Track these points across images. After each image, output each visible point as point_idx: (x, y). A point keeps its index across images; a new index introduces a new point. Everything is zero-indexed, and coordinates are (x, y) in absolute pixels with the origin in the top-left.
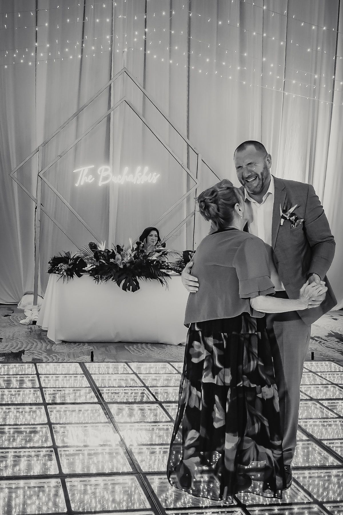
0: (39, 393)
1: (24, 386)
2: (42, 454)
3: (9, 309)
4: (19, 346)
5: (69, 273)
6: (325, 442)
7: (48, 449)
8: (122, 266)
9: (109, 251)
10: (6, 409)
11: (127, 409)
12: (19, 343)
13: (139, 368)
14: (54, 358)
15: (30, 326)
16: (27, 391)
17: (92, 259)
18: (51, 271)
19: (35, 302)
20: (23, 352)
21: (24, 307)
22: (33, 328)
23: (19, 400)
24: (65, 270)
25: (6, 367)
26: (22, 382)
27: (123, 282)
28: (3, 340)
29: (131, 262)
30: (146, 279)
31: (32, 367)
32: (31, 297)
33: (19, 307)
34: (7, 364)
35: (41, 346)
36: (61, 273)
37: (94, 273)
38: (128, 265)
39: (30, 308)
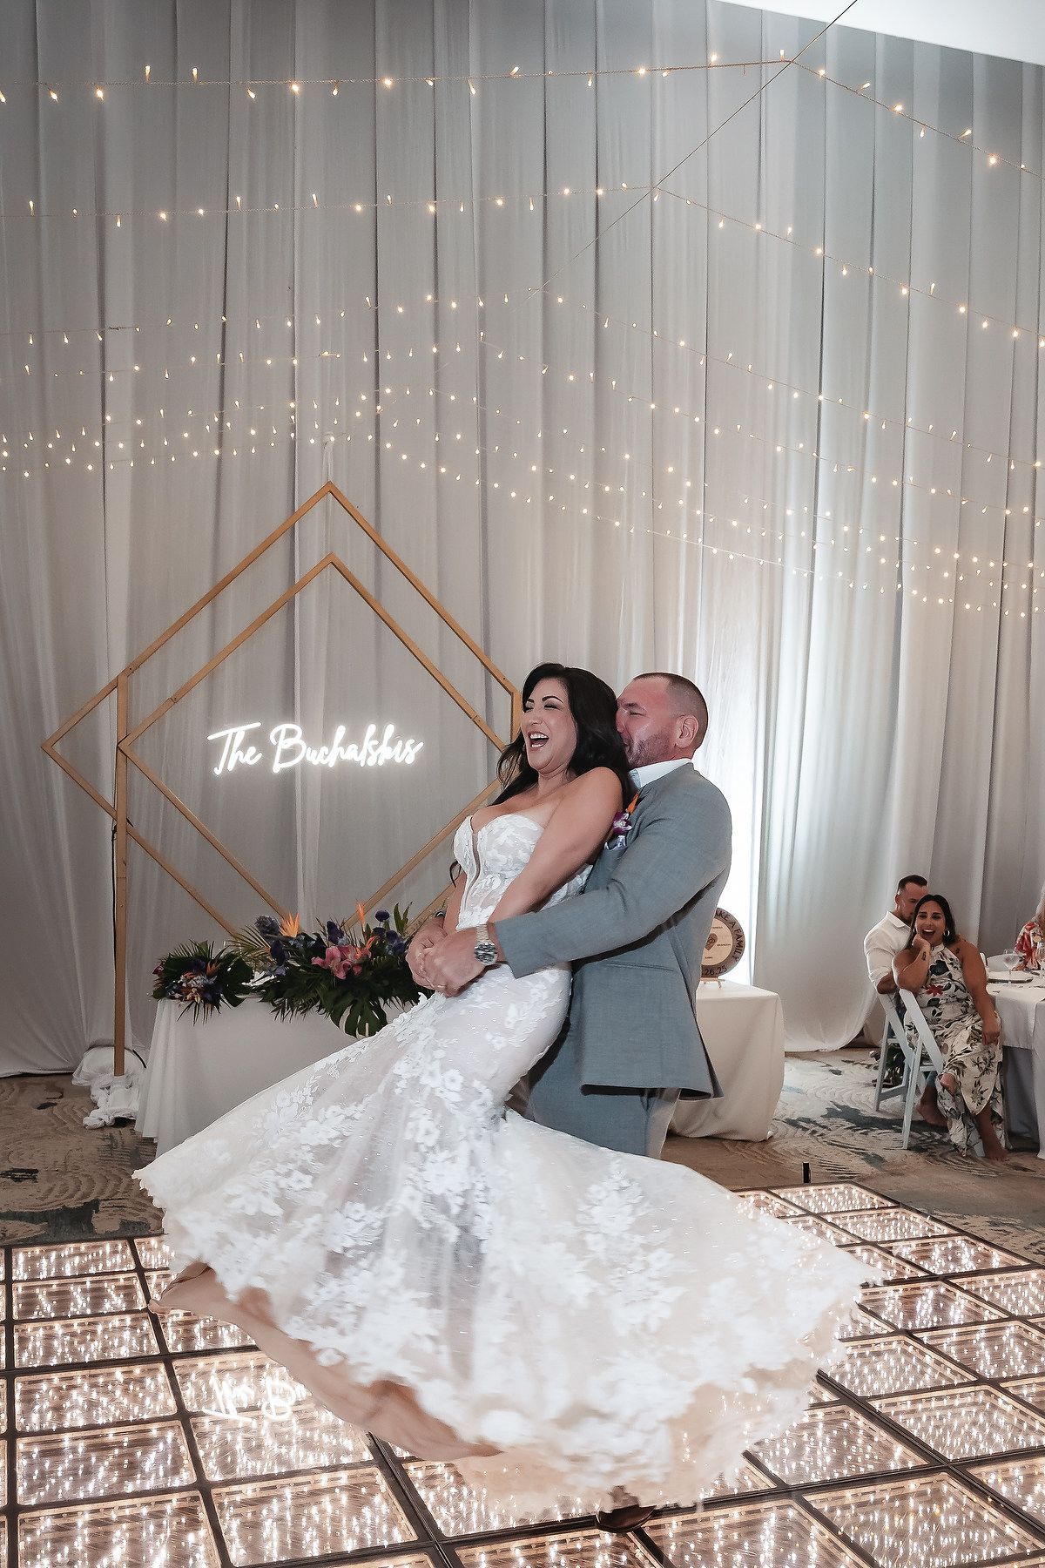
0: (147, 1325)
1: (107, 1306)
2: (168, 1508)
3: (51, 1087)
4: (84, 1189)
5: (209, 996)
6: (876, 1404)
7: (184, 1494)
8: (341, 975)
9: (308, 939)
10: (62, 1379)
12: (83, 1180)
15: (107, 1132)
16: (115, 1321)
17: (264, 960)
18: (160, 994)
19: (119, 1068)
20: (94, 1205)
21: (90, 1078)
22: (117, 1137)
23: (92, 1351)
24: (199, 991)
25: (53, 1255)
26: (98, 1296)
27: (347, 1014)
28: (39, 1176)
29: (365, 964)
30: (403, 1003)
31: (123, 1251)
32: (108, 1055)
33: (78, 1080)
34: (55, 1247)
36: (189, 997)
37: (271, 993)
38: (357, 970)
39: (105, 1084)
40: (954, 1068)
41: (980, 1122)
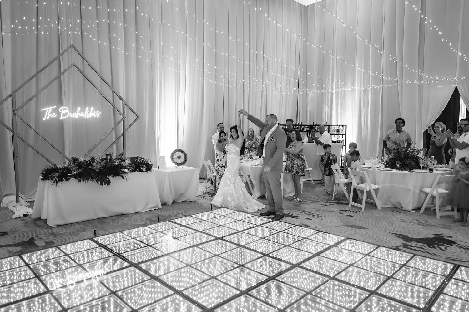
5: (60, 179)
8: (98, 170)
9: (87, 162)
11: (152, 265)
12: (23, 232)
13: (130, 233)
14: (61, 238)
15: (23, 219)
17: (74, 168)
18: (44, 179)
19: (18, 201)
20: (33, 239)
21: (6, 204)
22: (27, 220)
24: (57, 177)
25: (35, 255)
27: (100, 180)
28: (8, 233)
29: (103, 167)
30: (113, 177)
32: (14, 198)
33: (2, 205)
35: (43, 231)
36: (54, 179)
37: (76, 177)
38: (102, 169)
39: (14, 205)
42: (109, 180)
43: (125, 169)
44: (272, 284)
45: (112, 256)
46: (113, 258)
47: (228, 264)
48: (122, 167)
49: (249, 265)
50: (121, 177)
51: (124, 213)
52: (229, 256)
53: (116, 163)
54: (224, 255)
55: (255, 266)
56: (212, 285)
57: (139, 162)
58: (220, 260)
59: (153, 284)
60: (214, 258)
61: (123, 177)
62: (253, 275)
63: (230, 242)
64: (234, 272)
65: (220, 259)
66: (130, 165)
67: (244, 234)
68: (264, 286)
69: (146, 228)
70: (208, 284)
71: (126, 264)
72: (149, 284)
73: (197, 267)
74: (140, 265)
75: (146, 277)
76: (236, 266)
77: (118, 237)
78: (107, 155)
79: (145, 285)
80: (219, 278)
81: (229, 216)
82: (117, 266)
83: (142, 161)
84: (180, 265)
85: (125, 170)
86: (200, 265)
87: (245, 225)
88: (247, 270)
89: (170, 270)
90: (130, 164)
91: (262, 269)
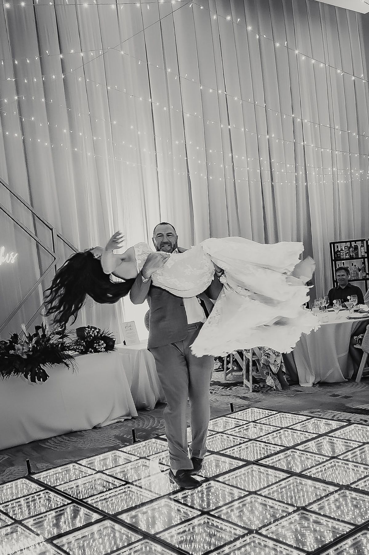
8: (25, 357)
9: (6, 343)
13: (92, 463)
27: (30, 373)
38: (31, 353)
40: (266, 356)
41: (278, 376)
42: (44, 371)
43: (70, 350)
44: (363, 538)
45: (68, 504)
46: (72, 508)
47: (276, 507)
48: (64, 348)
49: (315, 507)
50: (64, 365)
51: (75, 429)
52: (275, 494)
53: (55, 339)
54: (267, 493)
55: (327, 507)
56: (252, 544)
57: (91, 336)
58: (259, 501)
59: (148, 548)
60: (248, 499)
61: (67, 365)
62: (325, 523)
63: (273, 468)
64: (290, 521)
65: (260, 499)
66: (77, 343)
67: (298, 452)
68: (349, 541)
69: (118, 453)
70: (245, 543)
71: (96, 516)
72: (142, 549)
73: (221, 515)
74: (119, 517)
75: (135, 537)
76: (291, 509)
77: (72, 471)
78: (37, 328)
79: (135, 550)
80: (263, 531)
81: (263, 421)
82: (80, 521)
83: (96, 334)
84: (189, 513)
85: (70, 353)
86: (225, 511)
87: (297, 436)
88: (313, 517)
89: (172, 523)
90: (77, 340)
91: (340, 512)
